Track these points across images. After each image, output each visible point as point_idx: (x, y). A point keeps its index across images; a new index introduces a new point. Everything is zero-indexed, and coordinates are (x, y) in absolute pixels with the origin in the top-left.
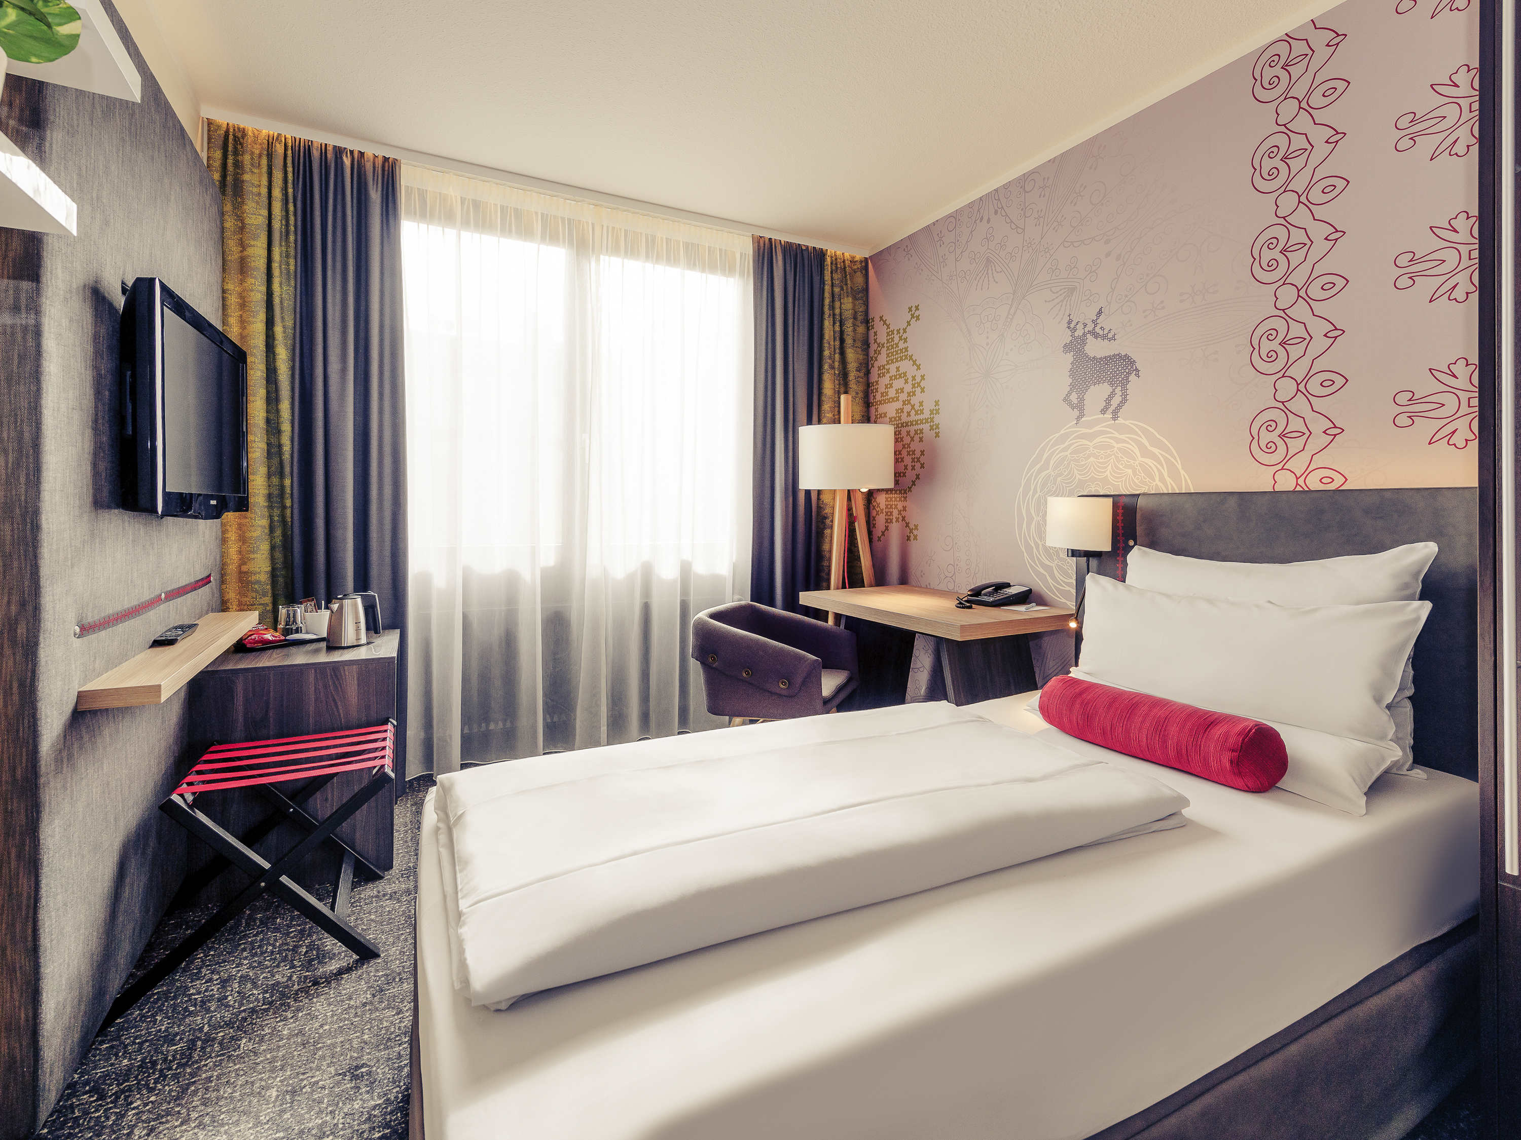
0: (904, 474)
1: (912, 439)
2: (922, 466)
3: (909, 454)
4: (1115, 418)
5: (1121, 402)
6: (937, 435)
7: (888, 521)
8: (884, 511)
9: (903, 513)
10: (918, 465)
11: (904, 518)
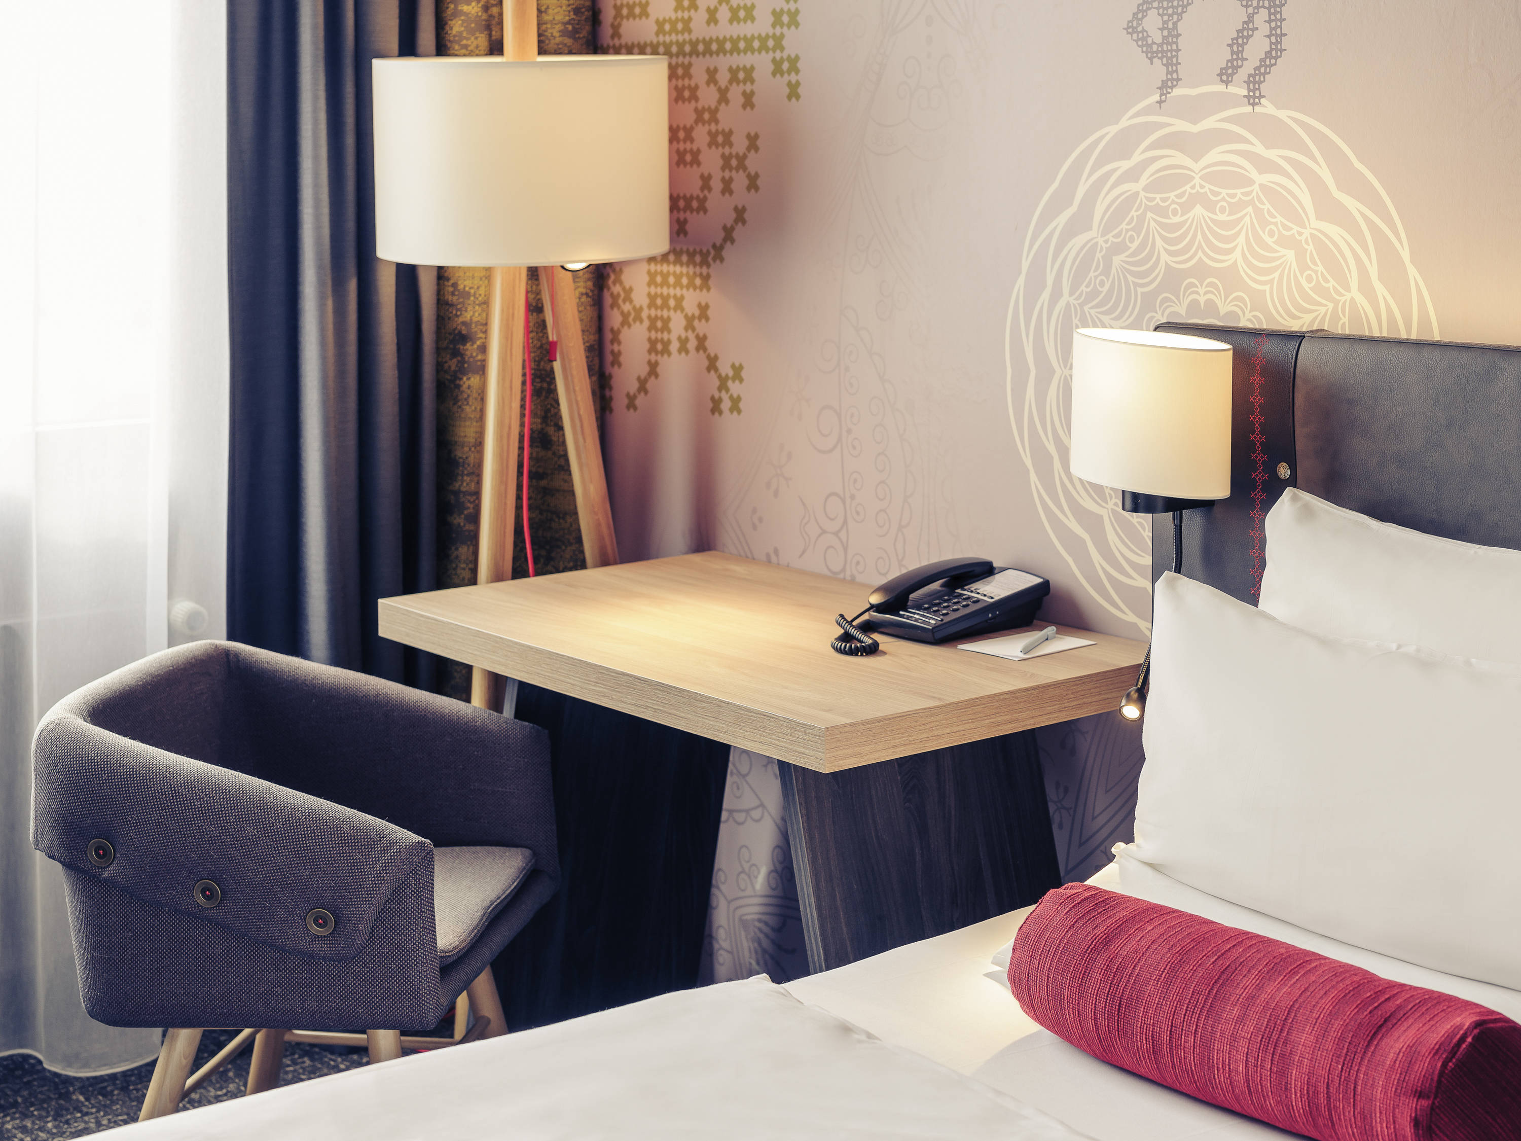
0: (702, 201)
1: (723, 97)
2: (753, 184)
3: (713, 143)
4: (1254, 97)
5: (1268, 54)
6: (794, 92)
7: (658, 347)
8: (644, 315)
9: (701, 327)
10: (740, 181)
11: (701, 342)
